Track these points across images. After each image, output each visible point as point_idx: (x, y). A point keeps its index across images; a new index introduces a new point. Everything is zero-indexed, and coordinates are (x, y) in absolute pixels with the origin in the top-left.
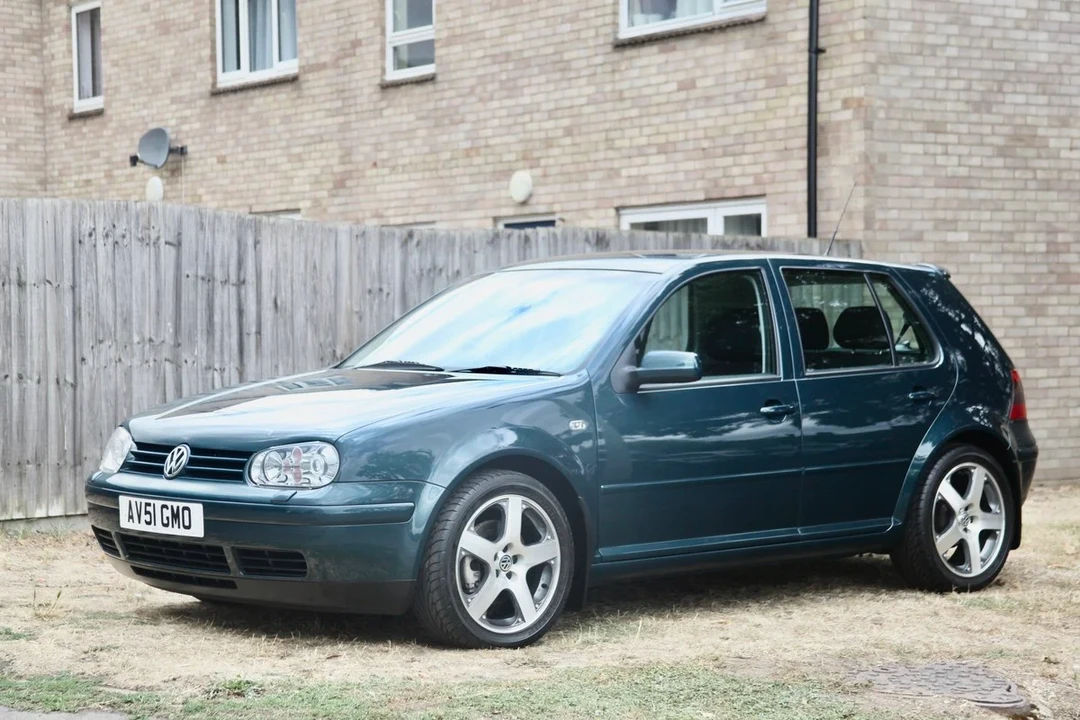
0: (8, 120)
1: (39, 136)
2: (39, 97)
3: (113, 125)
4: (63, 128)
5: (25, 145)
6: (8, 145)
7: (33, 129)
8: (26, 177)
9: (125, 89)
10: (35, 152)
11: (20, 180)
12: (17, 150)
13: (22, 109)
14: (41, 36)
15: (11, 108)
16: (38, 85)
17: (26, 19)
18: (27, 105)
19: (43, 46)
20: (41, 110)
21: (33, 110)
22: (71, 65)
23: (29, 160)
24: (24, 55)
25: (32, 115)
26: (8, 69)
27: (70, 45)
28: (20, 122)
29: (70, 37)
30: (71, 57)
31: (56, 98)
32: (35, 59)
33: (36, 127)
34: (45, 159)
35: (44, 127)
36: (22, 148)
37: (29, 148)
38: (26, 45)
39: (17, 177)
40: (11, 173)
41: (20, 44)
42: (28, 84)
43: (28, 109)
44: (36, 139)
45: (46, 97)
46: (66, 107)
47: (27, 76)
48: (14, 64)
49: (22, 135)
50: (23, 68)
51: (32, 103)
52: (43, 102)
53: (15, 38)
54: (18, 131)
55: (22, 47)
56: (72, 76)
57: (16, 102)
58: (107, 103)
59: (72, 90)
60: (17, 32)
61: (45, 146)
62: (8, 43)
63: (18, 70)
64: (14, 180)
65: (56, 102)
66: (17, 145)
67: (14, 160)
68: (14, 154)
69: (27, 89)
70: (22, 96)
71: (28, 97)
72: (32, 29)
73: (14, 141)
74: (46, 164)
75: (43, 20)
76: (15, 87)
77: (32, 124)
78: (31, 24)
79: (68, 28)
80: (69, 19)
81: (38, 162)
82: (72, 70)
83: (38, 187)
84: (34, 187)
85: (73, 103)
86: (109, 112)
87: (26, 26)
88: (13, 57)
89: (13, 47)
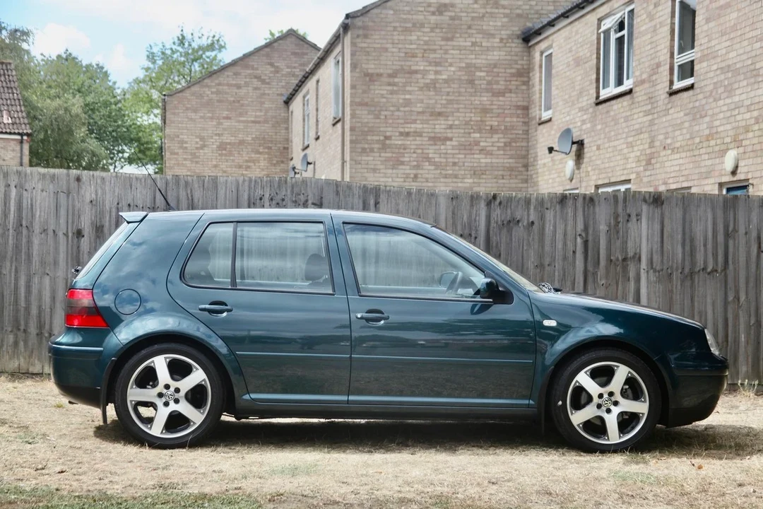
0: (506, 127)
1: (525, 136)
2: (526, 112)
3: (555, 127)
4: (536, 130)
5: (516, 142)
6: (505, 143)
7: (521, 132)
8: (516, 163)
9: (561, 103)
10: (522, 147)
11: (512, 165)
12: (510, 146)
13: (515, 120)
14: (529, 73)
15: (508, 119)
16: (525, 104)
17: (520, 62)
18: (518, 117)
19: (530, 78)
20: (526, 120)
21: (522, 120)
22: (541, 90)
23: (518, 152)
24: (517, 85)
25: (521, 123)
26: (507, 95)
27: (541, 77)
28: (513, 128)
29: (541, 72)
30: (541, 85)
32: (524, 87)
33: (523, 131)
34: (528, 151)
35: (528, 131)
36: (514, 144)
37: (518, 144)
38: (519, 79)
39: (509, 163)
40: (506, 161)
41: (515, 79)
42: (519, 104)
43: (519, 119)
44: (522, 139)
45: (530, 111)
46: (538, 117)
47: (513, 99)
48: (510, 91)
49: (514, 136)
50: (516, 93)
51: (521, 116)
52: (528, 115)
53: (513, 75)
54: (512, 134)
55: (517, 81)
56: (541, 98)
57: (511, 116)
58: (554, 113)
59: (541, 106)
60: (513, 71)
61: (528, 142)
62: (507, 79)
63: (513, 95)
64: (508, 165)
65: (535, 114)
66: (510, 143)
67: (509, 153)
68: (508, 148)
69: (518, 107)
70: (515, 111)
71: (519, 112)
72: (523, 68)
73: (509, 140)
74: (528, 155)
75: (531, 62)
76: (510, 106)
77: (520, 129)
78: (522, 65)
79: (540, 66)
80: (541, 60)
81: (523, 153)
82: (541, 93)
83: (523, 169)
84: (520, 169)
85: (541, 115)
86: (554, 119)
87: (519, 67)
88: (510, 87)
89: (510, 81)
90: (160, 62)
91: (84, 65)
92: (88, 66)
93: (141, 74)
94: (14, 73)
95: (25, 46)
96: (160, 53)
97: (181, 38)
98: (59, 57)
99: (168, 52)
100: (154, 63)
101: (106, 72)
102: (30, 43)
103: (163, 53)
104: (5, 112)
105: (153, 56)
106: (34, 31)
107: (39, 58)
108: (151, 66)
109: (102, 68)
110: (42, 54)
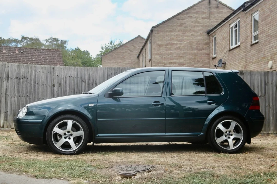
0: (202, 60)
1: (208, 63)
2: (208, 55)
3: (217, 59)
4: (212, 61)
5: (206, 65)
7: (207, 62)
9: (219, 52)
10: (208, 66)
12: (204, 66)
13: (205, 58)
14: (209, 43)
15: (203, 58)
16: (208, 53)
17: (206, 40)
19: (210, 45)
20: (209, 58)
21: (207, 58)
22: (213, 48)
24: (206, 47)
25: (207, 59)
26: (202, 50)
27: (213, 44)
28: (204, 60)
29: (213, 43)
30: (213, 47)
31: (211, 55)
32: (208, 48)
33: (208, 61)
35: (209, 61)
36: (205, 66)
37: (206, 66)
41: (205, 45)
42: (206, 53)
43: (206, 58)
44: (208, 64)
45: (210, 55)
46: (212, 57)
47: (206, 52)
48: (204, 49)
49: (205, 63)
50: (205, 50)
51: (207, 57)
52: (209, 56)
53: (204, 44)
54: (204, 62)
56: (213, 51)
58: (217, 55)
59: (213, 53)
60: (204, 43)
61: (209, 65)
62: (203, 45)
63: (204, 50)
65: (211, 56)
66: (204, 65)
69: (206, 54)
70: (205, 55)
71: (206, 55)
72: (207, 42)
73: (203, 64)
75: (210, 40)
77: (207, 61)
79: (213, 41)
80: (213, 39)
82: (213, 49)
85: (213, 56)
86: (217, 57)
87: (206, 42)
88: (204, 48)
89: (203, 46)
90: (105, 49)
91: (83, 51)
92: (84, 51)
93: (99, 53)
94: (61, 52)
95: (65, 45)
96: (105, 47)
97: (111, 42)
98: (76, 49)
99: (107, 46)
100: (103, 49)
101: (89, 53)
102: (67, 45)
103: (106, 47)
104: (58, 64)
105: (103, 48)
106: (68, 41)
107: (70, 49)
108: (102, 50)
109: (88, 52)
110: (71, 48)
